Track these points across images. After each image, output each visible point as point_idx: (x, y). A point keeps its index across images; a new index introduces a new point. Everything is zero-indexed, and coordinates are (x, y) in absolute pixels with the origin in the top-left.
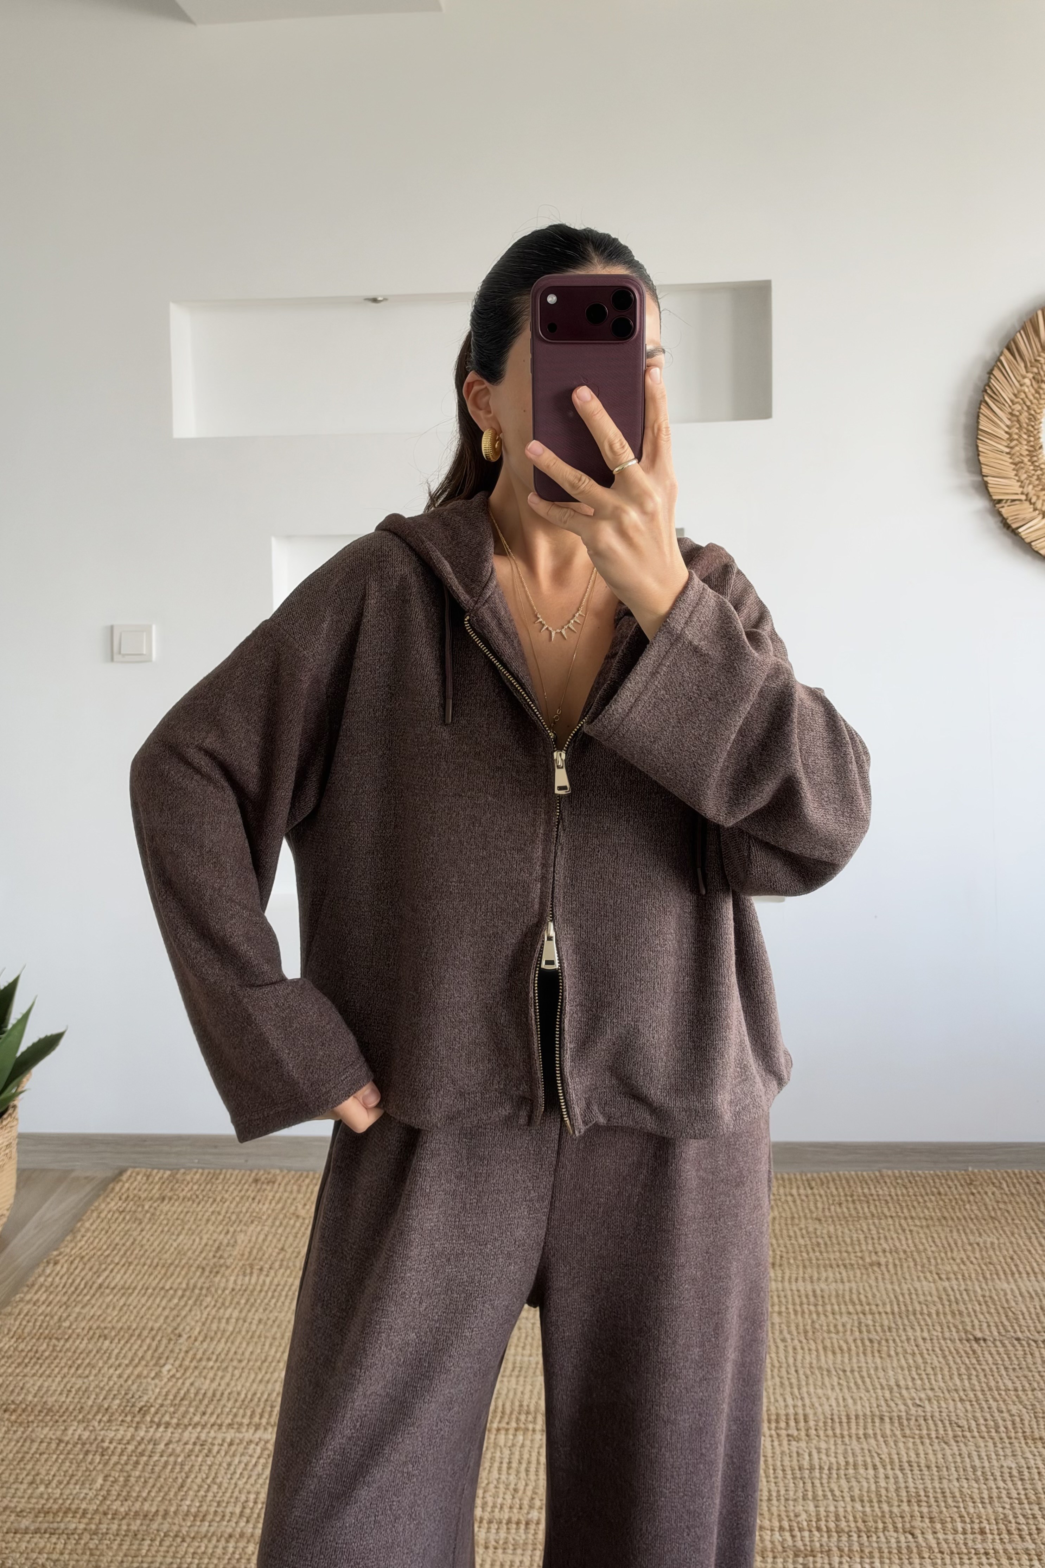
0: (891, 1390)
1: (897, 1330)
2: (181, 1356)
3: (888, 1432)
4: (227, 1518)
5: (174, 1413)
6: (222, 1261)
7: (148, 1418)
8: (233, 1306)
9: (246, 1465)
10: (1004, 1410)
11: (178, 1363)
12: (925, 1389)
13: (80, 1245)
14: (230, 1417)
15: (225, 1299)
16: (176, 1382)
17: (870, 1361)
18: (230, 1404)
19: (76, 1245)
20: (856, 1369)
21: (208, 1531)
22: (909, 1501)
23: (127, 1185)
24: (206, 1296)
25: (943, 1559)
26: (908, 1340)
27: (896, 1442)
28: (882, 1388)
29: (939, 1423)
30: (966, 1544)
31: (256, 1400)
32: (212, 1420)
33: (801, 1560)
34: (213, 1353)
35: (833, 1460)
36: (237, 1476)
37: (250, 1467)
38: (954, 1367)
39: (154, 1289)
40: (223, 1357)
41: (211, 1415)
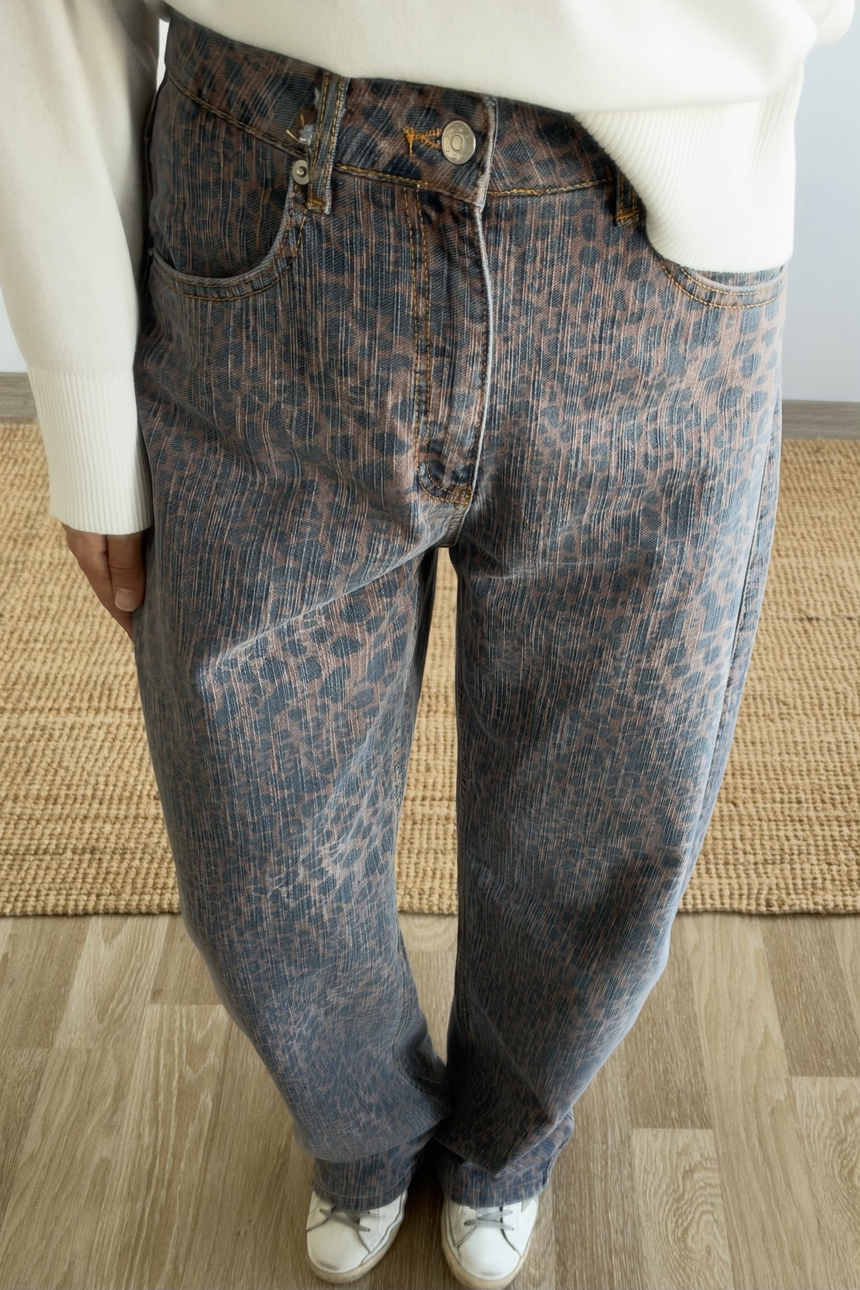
4: (79, 801)
8: (53, 582)
9: (91, 748)
10: (828, 686)
14: (68, 701)
15: (43, 575)
18: (66, 688)
21: (62, 813)
22: (734, 775)
24: (22, 571)
30: (782, 812)
32: (50, 704)
34: (39, 635)
36: (83, 759)
37: (95, 752)
38: (787, 647)
40: (51, 637)
41: (47, 698)
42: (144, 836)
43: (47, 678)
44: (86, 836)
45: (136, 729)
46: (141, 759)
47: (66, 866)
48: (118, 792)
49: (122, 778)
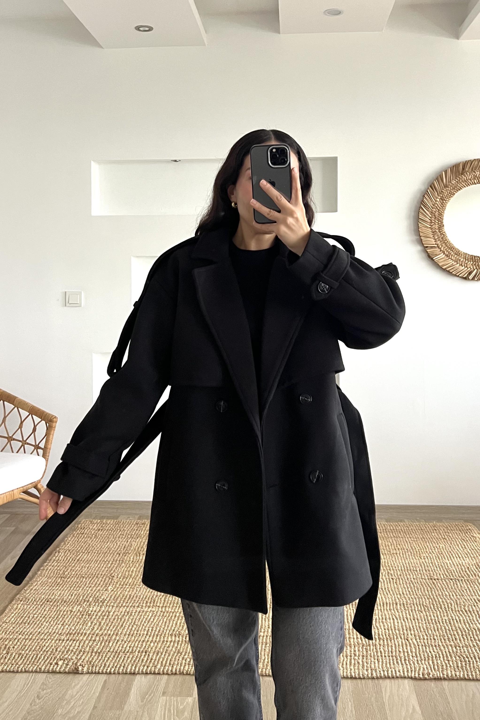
0: (400, 595)
1: (403, 576)
2: (115, 583)
3: (399, 608)
4: (141, 635)
5: (115, 602)
6: (127, 551)
7: (105, 604)
8: (133, 567)
9: (146, 619)
10: (444, 601)
11: (114, 586)
12: (413, 595)
13: (67, 546)
14: (138, 604)
15: (130, 564)
16: (114, 593)
17: (392, 586)
19: (66, 546)
20: (387, 588)
21: (134, 640)
22: (406, 630)
23: (83, 525)
24: (122, 563)
25: (419, 647)
26: (408, 579)
27: (402, 612)
28: (397, 594)
29: (419, 606)
30: (428, 643)
31: (147, 598)
32: (131, 604)
33: (364, 647)
34: (127, 583)
35: (377, 617)
36: (143, 622)
37: (148, 620)
38: (426, 588)
39: (100, 561)
40: (132, 584)
41: (130, 603)
42: (166, 648)
43: (130, 596)
44: (144, 647)
45: (164, 613)
46: (166, 623)
47: (135, 657)
48: (156, 633)
49: (158, 629)
